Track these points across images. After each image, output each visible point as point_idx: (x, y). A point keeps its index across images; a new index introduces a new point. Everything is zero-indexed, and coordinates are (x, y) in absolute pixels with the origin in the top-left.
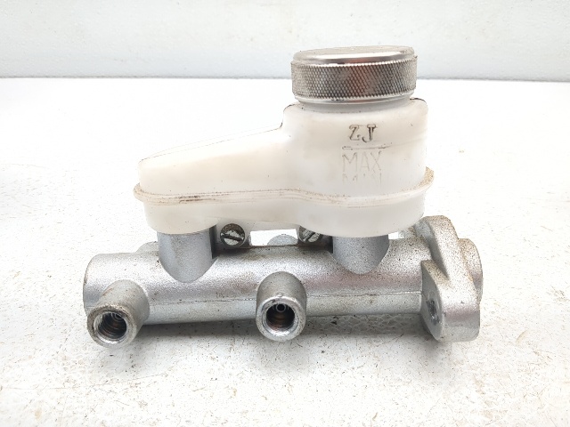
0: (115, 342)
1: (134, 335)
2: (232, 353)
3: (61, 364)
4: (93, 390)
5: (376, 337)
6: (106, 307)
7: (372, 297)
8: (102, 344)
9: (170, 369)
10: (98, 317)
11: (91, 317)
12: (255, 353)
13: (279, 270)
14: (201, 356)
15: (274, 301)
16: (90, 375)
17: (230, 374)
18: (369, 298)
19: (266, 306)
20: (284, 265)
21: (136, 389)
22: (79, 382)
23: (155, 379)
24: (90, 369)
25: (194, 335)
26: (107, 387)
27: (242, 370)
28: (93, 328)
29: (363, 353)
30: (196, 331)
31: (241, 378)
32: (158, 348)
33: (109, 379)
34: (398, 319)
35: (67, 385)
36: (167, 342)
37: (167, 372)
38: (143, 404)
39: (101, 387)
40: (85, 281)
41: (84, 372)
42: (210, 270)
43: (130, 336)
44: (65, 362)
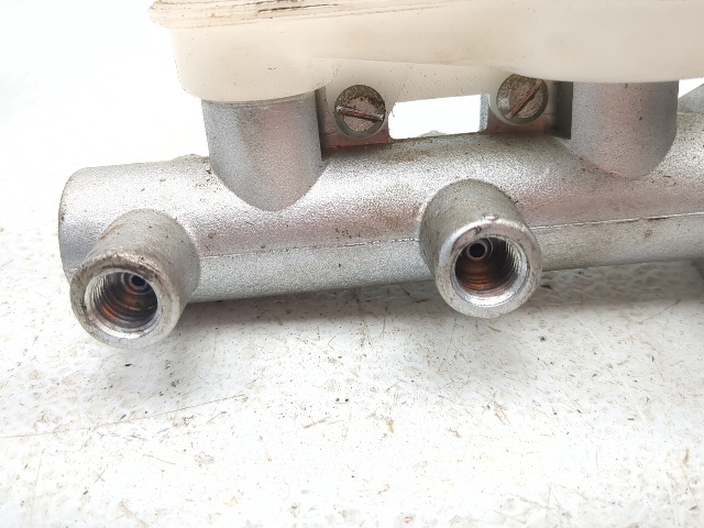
0: (134, 336)
1: (175, 317)
2: (367, 349)
3: (27, 385)
4: (96, 436)
5: (632, 307)
6: (110, 258)
7: (650, 225)
8: (106, 340)
9: (251, 385)
10: (93, 281)
11: (78, 282)
12: (412, 346)
13: (464, 177)
14: (308, 357)
15: (478, 230)
16: (88, 405)
17: (373, 390)
18: (647, 226)
19: (462, 242)
20: (470, 168)
21: (185, 429)
22: (66, 420)
23: (222, 406)
24: (89, 394)
25: (287, 320)
26: (125, 429)
27: (394, 381)
28: (84, 307)
29: (619, 338)
30: (289, 312)
31: (397, 397)
32: (221, 347)
33: (128, 413)
34: (660, 274)
35: (41, 426)
36: (237, 334)
37: (246, 391)
38: (204, 460)
39: (113, 429)
40: (61, 218)
41: (74, 400)
42: (318, 184)
43: (167, 320)
44: (34, 382)
